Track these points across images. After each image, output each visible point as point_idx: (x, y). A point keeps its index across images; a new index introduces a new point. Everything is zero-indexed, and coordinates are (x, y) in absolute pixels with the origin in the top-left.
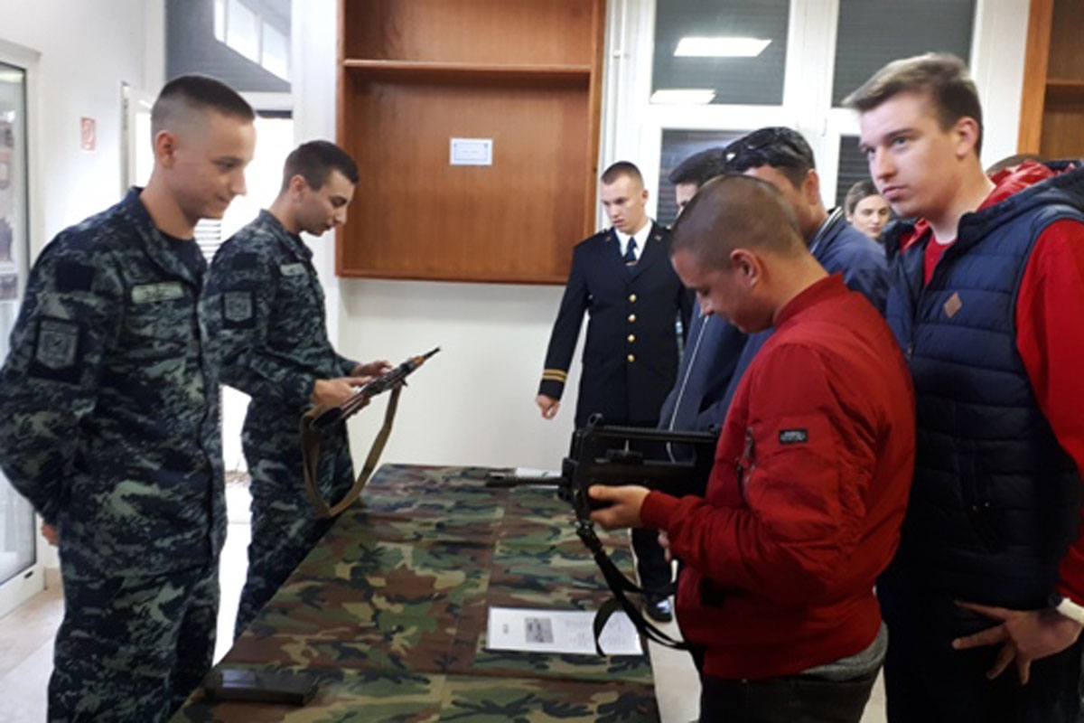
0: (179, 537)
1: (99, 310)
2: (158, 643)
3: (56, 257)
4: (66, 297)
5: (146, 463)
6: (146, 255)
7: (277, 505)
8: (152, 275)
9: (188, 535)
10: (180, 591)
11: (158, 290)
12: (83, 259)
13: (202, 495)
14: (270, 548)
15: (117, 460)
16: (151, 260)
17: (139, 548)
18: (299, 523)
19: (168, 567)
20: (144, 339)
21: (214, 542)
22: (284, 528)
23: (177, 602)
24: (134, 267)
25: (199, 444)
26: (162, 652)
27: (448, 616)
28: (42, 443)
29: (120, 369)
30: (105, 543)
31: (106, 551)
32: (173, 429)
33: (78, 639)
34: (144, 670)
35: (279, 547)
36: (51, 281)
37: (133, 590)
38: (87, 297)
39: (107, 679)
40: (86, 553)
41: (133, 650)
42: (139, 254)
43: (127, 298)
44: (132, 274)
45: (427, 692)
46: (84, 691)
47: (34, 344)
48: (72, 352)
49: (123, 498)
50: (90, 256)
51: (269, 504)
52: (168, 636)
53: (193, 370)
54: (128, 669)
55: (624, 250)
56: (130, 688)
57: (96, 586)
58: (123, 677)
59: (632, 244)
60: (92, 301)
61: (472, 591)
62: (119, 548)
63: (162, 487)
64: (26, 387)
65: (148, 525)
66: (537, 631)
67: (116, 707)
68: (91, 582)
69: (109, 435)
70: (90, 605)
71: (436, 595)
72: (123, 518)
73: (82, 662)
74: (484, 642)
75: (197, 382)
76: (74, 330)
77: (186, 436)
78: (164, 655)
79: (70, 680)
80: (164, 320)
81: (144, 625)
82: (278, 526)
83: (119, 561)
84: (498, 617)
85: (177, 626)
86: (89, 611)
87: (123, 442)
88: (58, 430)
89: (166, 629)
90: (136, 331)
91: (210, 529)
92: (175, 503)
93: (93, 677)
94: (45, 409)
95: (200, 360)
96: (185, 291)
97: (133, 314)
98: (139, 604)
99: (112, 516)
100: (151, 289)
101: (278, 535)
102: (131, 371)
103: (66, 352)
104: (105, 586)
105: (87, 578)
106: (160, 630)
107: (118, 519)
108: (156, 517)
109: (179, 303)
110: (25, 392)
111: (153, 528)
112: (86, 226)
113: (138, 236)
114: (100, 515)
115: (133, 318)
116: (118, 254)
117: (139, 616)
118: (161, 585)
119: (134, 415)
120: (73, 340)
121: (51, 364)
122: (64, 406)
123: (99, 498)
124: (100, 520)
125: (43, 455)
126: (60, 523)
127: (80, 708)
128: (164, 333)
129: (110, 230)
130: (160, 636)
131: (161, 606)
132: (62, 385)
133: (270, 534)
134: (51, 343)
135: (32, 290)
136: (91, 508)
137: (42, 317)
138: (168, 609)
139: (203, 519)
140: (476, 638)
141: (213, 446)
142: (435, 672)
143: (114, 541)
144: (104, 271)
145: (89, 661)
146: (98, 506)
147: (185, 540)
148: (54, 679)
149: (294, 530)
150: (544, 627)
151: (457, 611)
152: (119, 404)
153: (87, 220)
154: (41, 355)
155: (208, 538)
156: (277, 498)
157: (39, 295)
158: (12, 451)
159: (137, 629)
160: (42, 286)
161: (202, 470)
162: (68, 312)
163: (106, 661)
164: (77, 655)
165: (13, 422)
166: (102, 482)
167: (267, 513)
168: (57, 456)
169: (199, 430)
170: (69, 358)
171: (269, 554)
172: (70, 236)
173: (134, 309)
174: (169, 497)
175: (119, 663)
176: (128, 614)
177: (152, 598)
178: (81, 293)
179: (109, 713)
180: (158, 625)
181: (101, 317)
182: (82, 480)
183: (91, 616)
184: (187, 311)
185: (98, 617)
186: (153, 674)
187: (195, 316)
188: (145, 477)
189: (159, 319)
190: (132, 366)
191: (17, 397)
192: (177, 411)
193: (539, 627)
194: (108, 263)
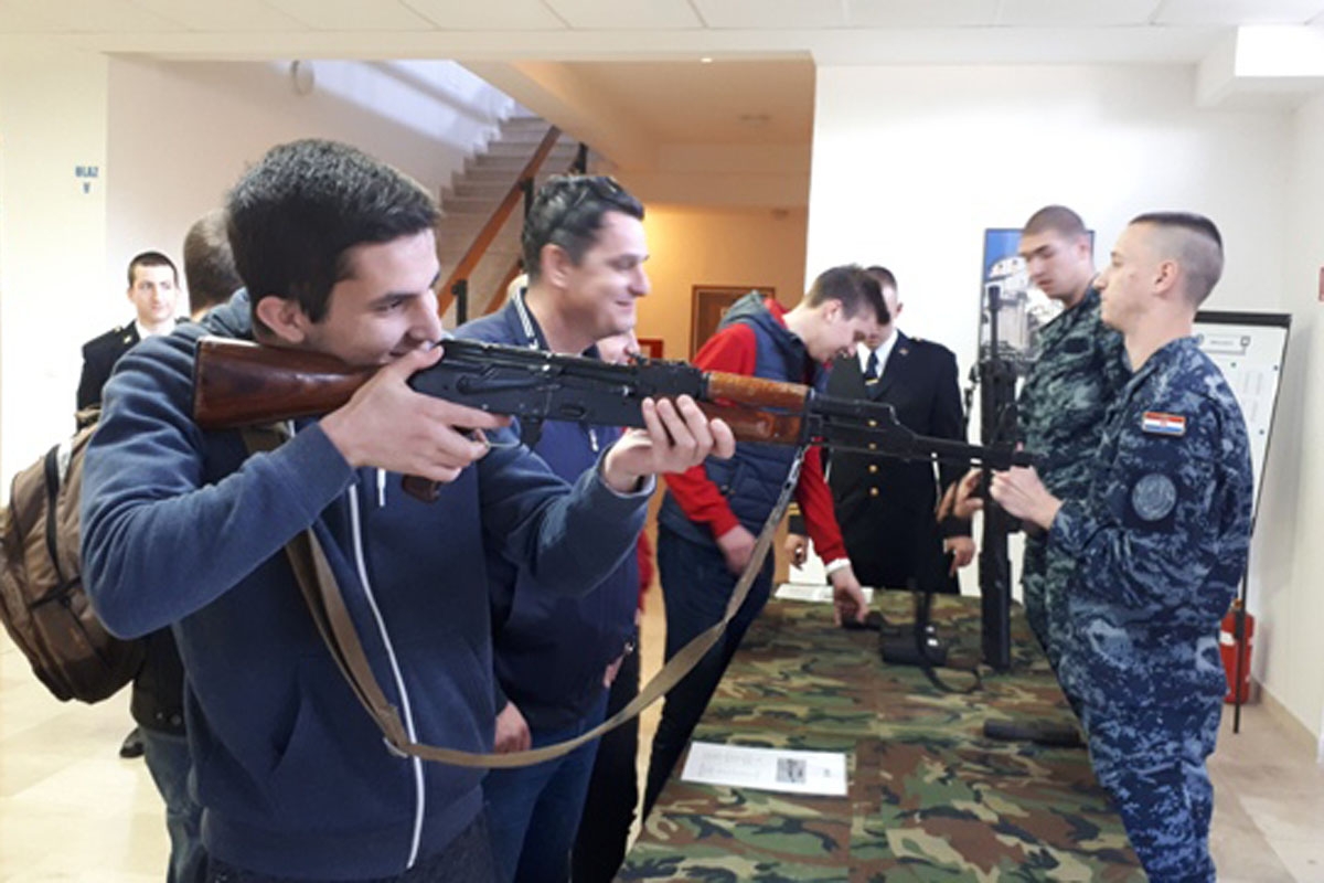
27: (895, 792)
55: (864, 368)
59: (873, 360)
66: (792, 770)
74: (849, 761)
84: (837, 786)
140: (858, 766)
150: (786, 774)
193: (790, 774)
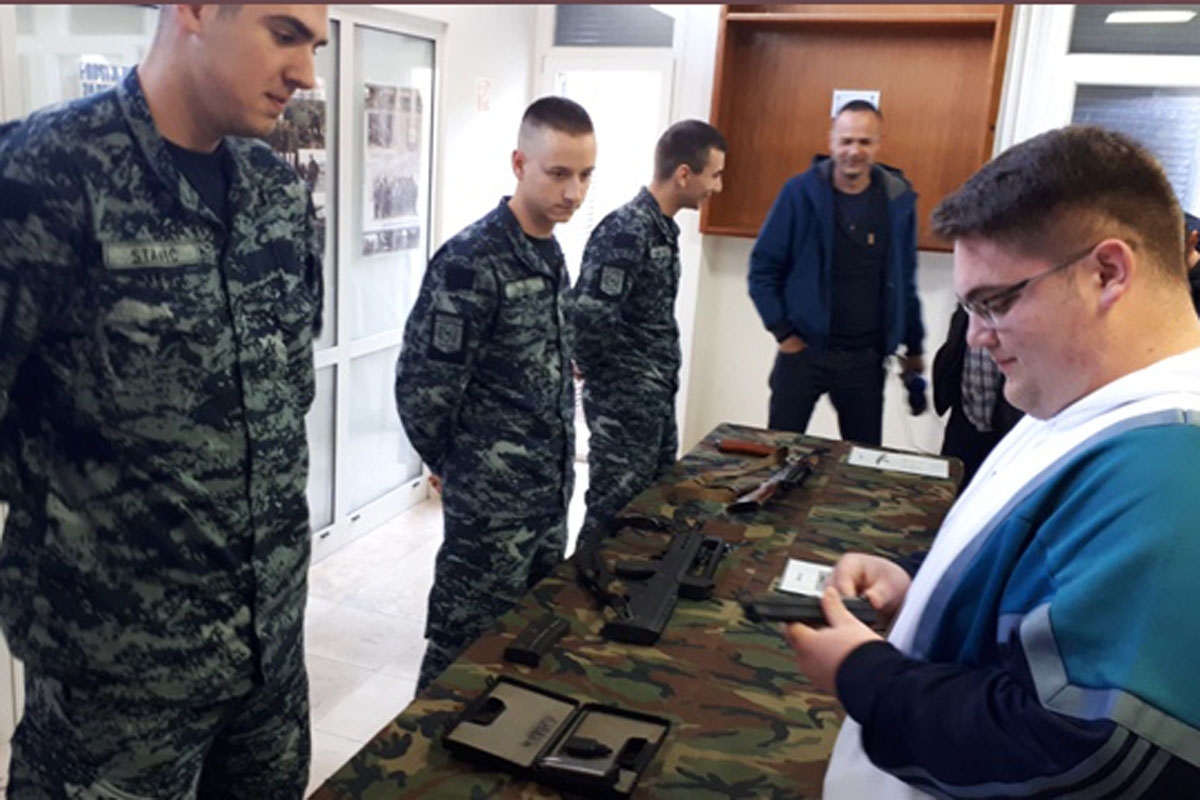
0: (538, 490)
1: (479, 305)
2: (514, 574)
3: (446, 262)
4: (453, 295)
5: (516, 429)
6: (515, 256)
7: (611, 457)
8: (520, 272)
9: (546, 489)
10: (532, 535)
11: (526, 286)
12: (466, 263)
13: (558, 457)
14: (603, 493)
15: (494, 424)
16: (519, 260)
17: (509, 496)
18: (629, 475)
19: (528, 514)
20: (514, 327)
21: (566, 496)
22: (616, 477)
23: (530, 542)
24: (506, 268)
25: (558, 414)
26: (515, 581)
27: (752, 560)
28: (438, 409)
29: (498, 354)
30: (482, 490)
31: (483, 497)
32: (538, 403)
33: (454, 563)
34: (501, 595)
35: (610, 494)
36: (442, 282)
37: (498, 529)
38: (469, 295)
39: (473, 598)
40: (466, 497)
41: (494, 577)
42: (510, 256)
43: (501, 294)
44: (505, 273)
45: (718, 611)
46: (455, 605)
47: (431, 332)
48: (459, 340)
49: (498, 454)
50: (471, 260)
51: (604, 454)
52: (520, 570)
53: (552, 351)
54: (489, 592)
56: (489, 607)
57: (467, 523)
58: (486, 597)
60: (473, 298)
61: (778, 544)
62: (495, 494)
63: (528, 448)
64: (425, 366)
65: (517, 478)
67: (479, 621)
68: (466, 519)
69: (489, 403)
70: (463, 537)
71: (744, 541)
72: (498, 472)
73: (455, 581)
74: (778, 584)
75: (555, 361)
76: (461, 322)
77: (548, 408)
78: (516, 585)
79: (445, 594)
80: (531, 311)
81: (503, 559)
82: (611, 475)
83: (493, 505)
85: (528, 561)
86: (462, 541)
87: (501, 411)
88: (450, 401)
89: (520, 564)
90: (509, 321)
91: (563, 485)
92: (538, 462)
93: (462, 594)
94: (440, 384)
95: (558, 343)
96: (546, 284)
97: (506, 307)
98: (500, 541)
99: (490, 470)
100: (520, 285)
101: (610, 483)
102: (507, 355)
103: (454, 340)
104: (476, 523)
105: (462, 515)
106: (515, 564)
107: (494, 471)
108: (523, 472)
109: (541, 295)
110: (425, 370)
111: (520, 480)
112: (467, 235)
113: (507, 239)
114: (481, 467)
115: (507, 310)
116: (492, 258)
117: (500, 551)
118: (518, 528)
119: (509, 391)
120: (460, 330)
121: (444, 350)
122: (454, 382)
123: (480, 454)
124: (481, 472)
125: (439, 419)
126: (445, 474)
127: (452, 617)
128: (530, 322)
129: (486, 238)
130: (515, 569)
131: (518, 545)
132: (452, 366)
133: (604, 481)
134: (444, 332)
135: (427, 288)
136: (473, 462)
137: (437, 312)
138: (523, 547)
139: (558, 476)
140: (771, 580)
141: (569, 416)
142: (730, 599)
143: (489, 489)
144: (483, 272)
145: (461, 581)
146: (479, 460)
147: (542, 492)
148: (434, 592)
149: (623, 482)
151: (760, 557)
152: (496, 382)
153: (466, 229)
154: (437, 342)
155: (560, 493)
156: (612, 451)
157: (434, 294)
158: (417, 416)
159: (498, 561)
160: (435, 286)
161: (558, 437)
162: (456, 308)
163: (473, 583)
164: (451, 575)
165: (417, 394)
166: (483, 441)
167: (602, 463)
168: (448, 419)
169: (558, 402)
170: (457, 345)
171: (602, 499)
172: (455, 243)
173: (507, 303)
174: (533, 457)
175: (483, 586)
176: (491, 547)
177: (511, 538)
178: (465, 292)
179: (473, 625)
180: (514, 559)
181: (479, 310)
182: (466, 438)
183: (464, 546)
184: (549, 300)
185: (469, 547)
186: (507, 598)
187: (555, 304)
188: (515, 439)
189: (526, 310)
190: (507, 352)
191: (420, 374)
192: (541, 386)
194: (485, 266)
